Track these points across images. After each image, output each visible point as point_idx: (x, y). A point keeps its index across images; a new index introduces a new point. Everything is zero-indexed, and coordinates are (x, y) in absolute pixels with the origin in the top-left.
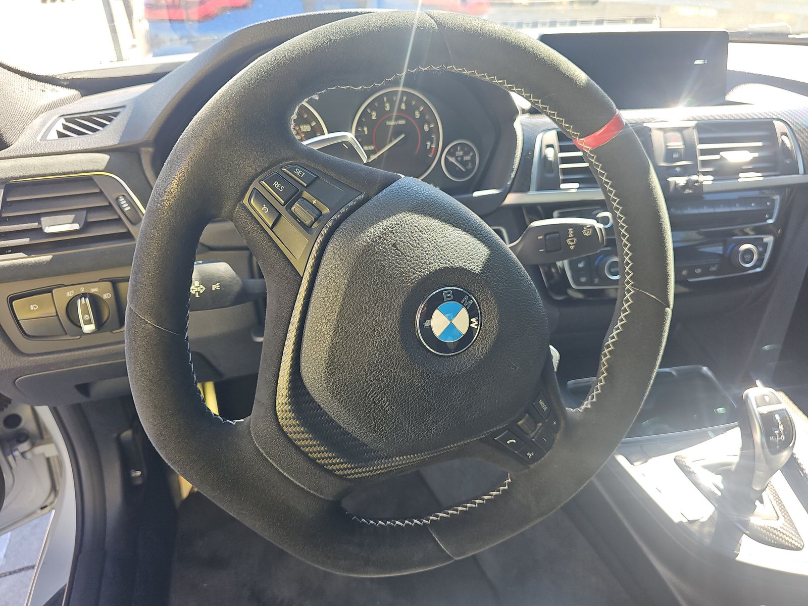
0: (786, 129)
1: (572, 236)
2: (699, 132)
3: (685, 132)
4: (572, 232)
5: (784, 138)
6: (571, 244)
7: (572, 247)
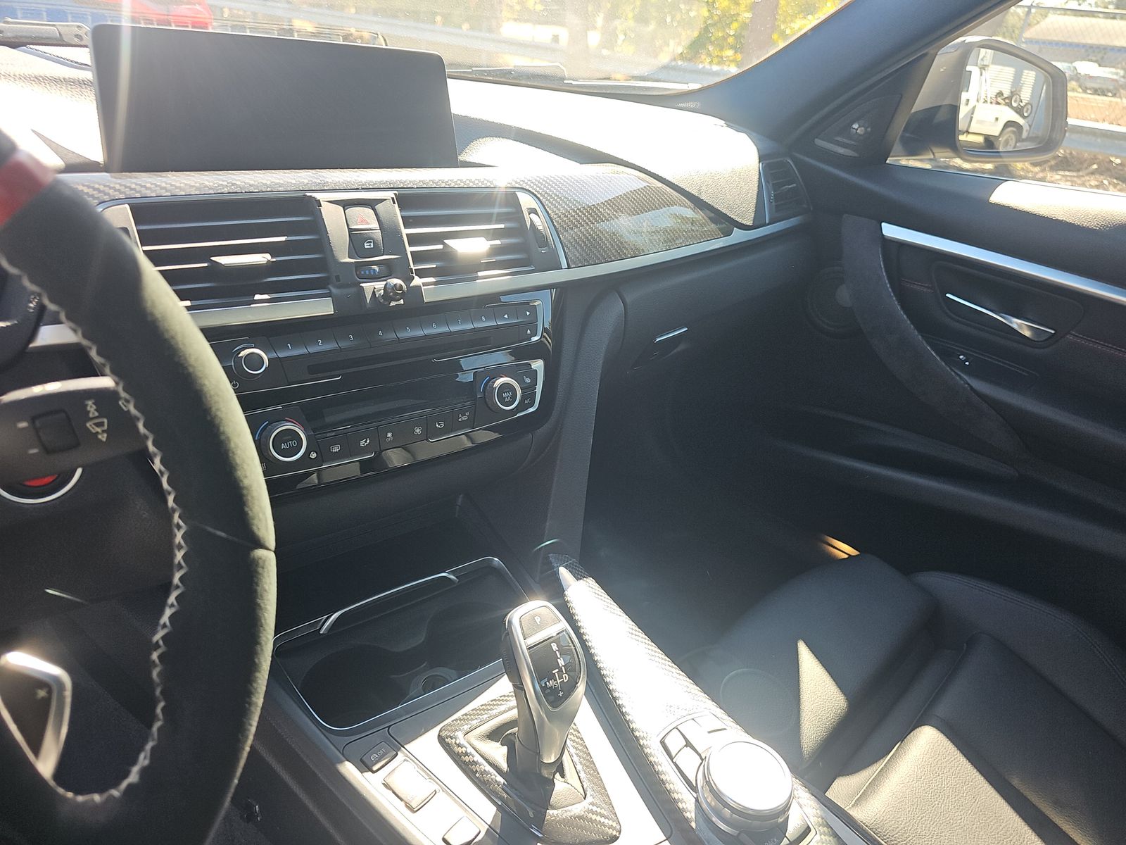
0: (533, 204)
1: (96, 414)
2: (402, 208)
3: (379, 207)
4: (94, 407)
5: (533, 216)
6: (99, 430)
7: (103, 437)
